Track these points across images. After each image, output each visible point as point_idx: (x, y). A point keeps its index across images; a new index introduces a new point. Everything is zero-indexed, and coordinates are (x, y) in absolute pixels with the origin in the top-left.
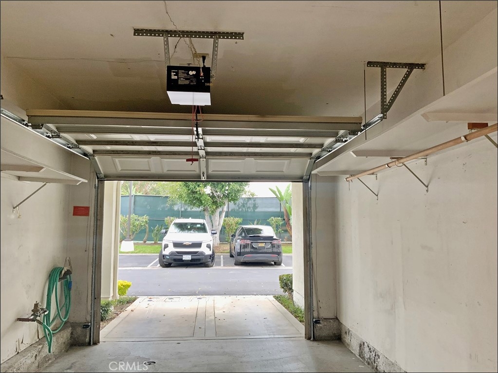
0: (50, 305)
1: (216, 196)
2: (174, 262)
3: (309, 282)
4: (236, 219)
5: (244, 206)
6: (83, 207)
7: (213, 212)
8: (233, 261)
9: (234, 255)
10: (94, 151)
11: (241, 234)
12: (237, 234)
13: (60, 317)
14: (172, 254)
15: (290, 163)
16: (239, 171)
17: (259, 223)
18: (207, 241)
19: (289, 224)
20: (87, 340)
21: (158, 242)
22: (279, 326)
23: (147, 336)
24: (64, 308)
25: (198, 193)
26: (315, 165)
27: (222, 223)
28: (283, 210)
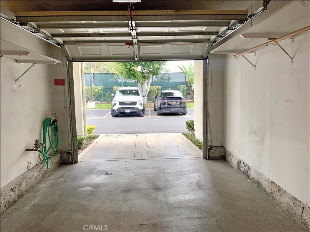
0: (46, 141)
1: (144, 72)
2: (120, 114)
3: (206, 125)
4: (158, 87)
5: (162, 79)
6: (61, 80)
7: (143, 83)
8: (156, 113)
9: (157, 110)
10: (64, 42)
11: (161, 96)
12: (158, 96)
13: (52, 148)
14: (119, 109)
15: (195, 46)
16: (160, 54)
17: (172, 89)
18: (139, 101)
19: (191, 89)
20: (70, 161)
21: (110, 102)
22: (186, 151)
23: (107, 158)
24: (55, 142)
25: (133, 70)
26: (212, 48)
27: (149, 90)
28: (187, 80)
